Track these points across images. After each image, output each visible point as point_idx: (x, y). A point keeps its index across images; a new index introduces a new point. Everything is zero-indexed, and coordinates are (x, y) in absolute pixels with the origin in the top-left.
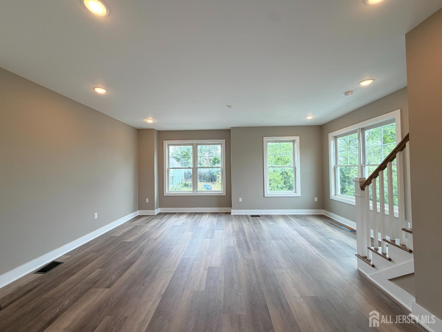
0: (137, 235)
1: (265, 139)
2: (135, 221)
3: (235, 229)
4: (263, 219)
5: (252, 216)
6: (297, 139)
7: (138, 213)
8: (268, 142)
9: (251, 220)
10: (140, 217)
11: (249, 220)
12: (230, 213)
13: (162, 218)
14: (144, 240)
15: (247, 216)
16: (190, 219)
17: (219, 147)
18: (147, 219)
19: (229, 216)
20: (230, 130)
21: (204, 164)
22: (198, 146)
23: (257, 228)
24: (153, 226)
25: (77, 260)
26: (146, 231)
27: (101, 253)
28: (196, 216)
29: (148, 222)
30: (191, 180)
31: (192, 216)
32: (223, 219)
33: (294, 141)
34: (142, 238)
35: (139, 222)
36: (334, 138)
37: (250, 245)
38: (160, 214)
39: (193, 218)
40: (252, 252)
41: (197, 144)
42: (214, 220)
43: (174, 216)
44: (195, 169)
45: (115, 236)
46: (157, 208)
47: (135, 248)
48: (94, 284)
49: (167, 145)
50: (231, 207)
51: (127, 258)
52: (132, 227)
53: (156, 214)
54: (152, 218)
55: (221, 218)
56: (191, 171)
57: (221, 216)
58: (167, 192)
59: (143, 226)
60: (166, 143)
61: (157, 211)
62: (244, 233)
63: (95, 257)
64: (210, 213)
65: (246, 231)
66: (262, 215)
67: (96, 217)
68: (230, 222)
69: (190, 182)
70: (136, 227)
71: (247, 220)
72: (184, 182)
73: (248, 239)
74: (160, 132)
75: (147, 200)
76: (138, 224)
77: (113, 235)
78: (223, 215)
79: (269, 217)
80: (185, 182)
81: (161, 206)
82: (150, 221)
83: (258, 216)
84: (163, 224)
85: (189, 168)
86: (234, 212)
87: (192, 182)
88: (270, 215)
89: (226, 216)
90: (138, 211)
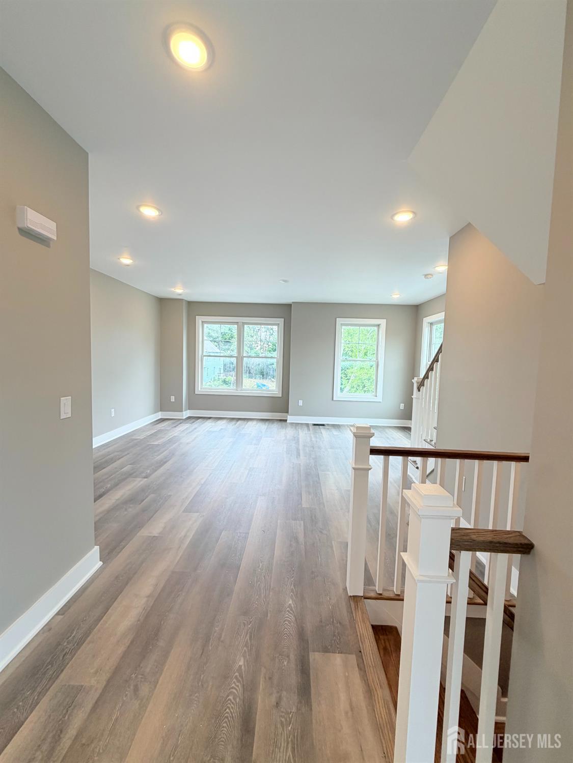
0: (164, 439)
1: (339, 321)
2: (157, 424)
3: (288, 437)
4: (328, 429)
5: (315, 425)
6: (383, 322)
7: (160, 415)
8: (342, 325)
9: (311, 430)
10: (163, 421)
11: (309, 429)
12: (286, 421)
13: (193, 422)
14: (175, 443)
15: (307, 425)
16: (231, 425)
17: (275, 328)
18: (173, 423)
19: (284, 423)
20: (289, 306)
21: (258, 348)
22: (245, 326)
23: (316, 437)
24: (183, 431)
25: (100, 459)
26: (175, 435)
27: (126, 453)
28: (239, 422)
29: (175, 427)
30: (234, 373)
31: (234, 422)
32: (275, 426)
33: (379, 325)
34: (171, 441)
35: (163, 426)
36: (429, 325)
37: (301, 452)
38: (189, 418)
39: (235, 424)
40: (302, 457)
41: (244, 324)
42: (263, 427)
43: (210, 421)
44: (240, 358)
45: (138, 439)
46: (186, 410)
47: (166, 450)
48: (130, 475)
49: (200, 322)
50: (287, 412)
51: (159, 458)
52: (156, 431)
53: (184, 418)
54: (180, 422)
55: (273, 426)
56: (234, 360)
57: (273, 423)
58: (200, 390)
59: (170, 430)
60: (199, 319)
61: (187, 414)
62: (298, 442)
63: (121, 456)
64: (258, 419)
65: (300, 440)
66: (328, 425)
67: (113, 415)
68: (284, 430)
69: (232, 378)
70: (160, 431)
71: (306, 428)
72: (222, 377)
73: (301, 447)
74: (190, 304)
75: (173, 399)
76: (162, 428)
77: (134, 438)
78: (276, 422)
79: (336, 426)
80: (225, 377)
81: (190, 407)
82: (177, 425)
83: (323, 425)
84: (195, 429)
85: (231, 357)
86: (291, 419)
87: (235, 378)
88: (339, 425)
89: (280, 423)
90: (160, 413)
